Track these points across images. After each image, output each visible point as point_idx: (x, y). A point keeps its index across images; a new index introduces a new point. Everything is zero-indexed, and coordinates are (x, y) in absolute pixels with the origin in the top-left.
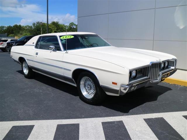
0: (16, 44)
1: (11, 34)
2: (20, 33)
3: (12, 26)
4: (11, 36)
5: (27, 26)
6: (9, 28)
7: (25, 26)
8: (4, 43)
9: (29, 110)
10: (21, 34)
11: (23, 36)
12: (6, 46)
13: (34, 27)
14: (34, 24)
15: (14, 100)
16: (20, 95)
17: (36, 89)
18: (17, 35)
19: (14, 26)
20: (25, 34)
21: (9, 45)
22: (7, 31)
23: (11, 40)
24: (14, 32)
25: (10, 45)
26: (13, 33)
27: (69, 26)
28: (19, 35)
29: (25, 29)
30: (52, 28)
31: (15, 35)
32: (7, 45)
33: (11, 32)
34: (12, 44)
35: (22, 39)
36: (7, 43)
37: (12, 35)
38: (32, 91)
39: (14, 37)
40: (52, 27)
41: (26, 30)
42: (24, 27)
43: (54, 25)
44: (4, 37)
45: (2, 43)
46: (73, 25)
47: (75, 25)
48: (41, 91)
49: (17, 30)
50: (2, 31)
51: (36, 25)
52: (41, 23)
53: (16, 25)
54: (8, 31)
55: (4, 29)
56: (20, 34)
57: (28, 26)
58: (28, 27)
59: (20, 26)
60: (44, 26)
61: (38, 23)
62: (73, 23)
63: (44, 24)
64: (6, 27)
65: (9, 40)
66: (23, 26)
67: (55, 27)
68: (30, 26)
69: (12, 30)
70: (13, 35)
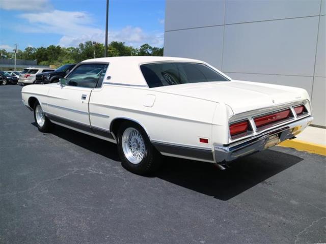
0: (52, 78)
1: (44, 60)
2: (58, 59)
3: (46, 47)
4: (44, 65)
5: (69, 48)
6: (40, 51)
7: (66, 48)
8: (31, 75)
9: (80, 221)
10: (61, 61)
11: (63, 65)
12: (35, 81)
13: (82, 50)
14: (81, 45)
15: (47, 191)
16: (59, 180)
17: (90, 168)
18: (53, 62)
19: (48, 48)
20: (67, 61)
21: (39, 79)
22: (37, 56)
23: (44, 71)
24: (49, 57)
25: (41, 79)
26: (47, 60)
27: (140, 50)
28: (57, 63)
29: (66, 54)
30: (113, 52)
31: (51, 62)
32: (36, 79)
33: (43, 57)
34: (45, 76)
35: (62, 69)
36: (37, 76)
37: (45, 62)
38: (84, 171)
39: (49, 66)
40: (112, 50)
41: (69, 55)
42: (65, 51)
43: (116, 48)
44: (32, 65)
45: (28, 76)
46: (147, 48)
47: (150, 48)
48: (101, 173)
49: (54, 54)
50: (29, 56)
51: (84, 47)
52: (94, 43)
53: (53, 46)
54: (39, 56)
55: (33, 52)
56: (59, 61)
57: (72, 48)
58: (71, 50)
59: (59, 48)
60: (99, 49)
61: (89, 43)
62: (147, 45)
63: (99, 45)
64: (36, 49)
65: (40, 71)
66: (64, 48)
67: (118, 51)
68: (75, 48)
69: (46, 55)
70: (47, 62)
